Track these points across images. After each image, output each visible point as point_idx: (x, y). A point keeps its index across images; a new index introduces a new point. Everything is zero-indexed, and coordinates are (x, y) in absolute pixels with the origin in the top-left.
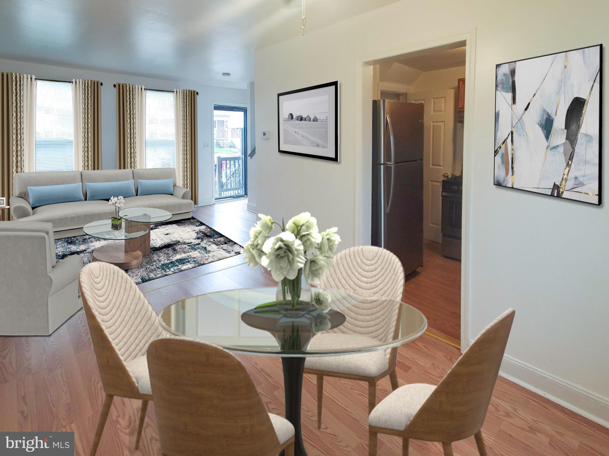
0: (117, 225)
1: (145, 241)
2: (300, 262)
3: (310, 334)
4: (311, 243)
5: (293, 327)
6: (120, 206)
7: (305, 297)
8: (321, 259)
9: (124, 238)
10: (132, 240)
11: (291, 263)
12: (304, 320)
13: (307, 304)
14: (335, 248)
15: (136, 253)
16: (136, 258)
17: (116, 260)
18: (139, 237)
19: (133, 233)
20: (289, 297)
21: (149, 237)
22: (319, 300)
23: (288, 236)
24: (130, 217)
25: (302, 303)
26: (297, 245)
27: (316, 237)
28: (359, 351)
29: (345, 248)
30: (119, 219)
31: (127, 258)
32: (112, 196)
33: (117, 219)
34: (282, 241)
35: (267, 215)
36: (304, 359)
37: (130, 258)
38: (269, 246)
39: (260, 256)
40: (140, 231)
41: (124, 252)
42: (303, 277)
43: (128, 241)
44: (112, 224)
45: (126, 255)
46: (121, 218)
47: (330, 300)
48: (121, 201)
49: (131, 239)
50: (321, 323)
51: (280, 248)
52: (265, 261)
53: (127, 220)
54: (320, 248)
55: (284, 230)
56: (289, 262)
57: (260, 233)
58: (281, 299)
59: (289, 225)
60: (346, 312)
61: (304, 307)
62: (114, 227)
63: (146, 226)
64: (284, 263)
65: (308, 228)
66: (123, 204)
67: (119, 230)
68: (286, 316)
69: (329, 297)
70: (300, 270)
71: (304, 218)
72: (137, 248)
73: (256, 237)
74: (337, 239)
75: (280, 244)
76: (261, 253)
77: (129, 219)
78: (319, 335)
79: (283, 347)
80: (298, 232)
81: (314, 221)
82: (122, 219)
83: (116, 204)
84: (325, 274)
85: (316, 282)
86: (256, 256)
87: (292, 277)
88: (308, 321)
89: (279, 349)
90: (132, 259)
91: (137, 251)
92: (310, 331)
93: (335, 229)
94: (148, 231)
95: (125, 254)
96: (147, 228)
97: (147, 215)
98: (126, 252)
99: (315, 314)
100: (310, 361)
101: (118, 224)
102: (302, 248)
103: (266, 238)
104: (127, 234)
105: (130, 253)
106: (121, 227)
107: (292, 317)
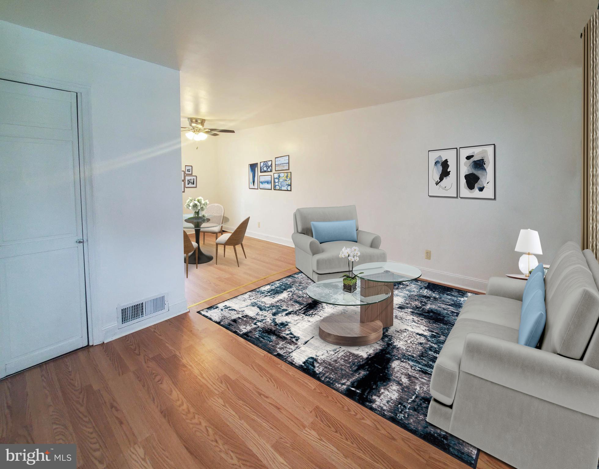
0: (351, 286)
1: (387, 307)
2: (199, 208)
3: (201, 223)
4: (202, 203)
5: (197, 222)
6: (355, 260)
7: (200, 215)
8: (204, 207)
9: (359, 303)
10: (369, 306)
11: (197, 208)
12: (200, 221)
13: (201, 217)
14: (208, 204)
15: (374, 323)
16: (375, 330)
17: (349, 333)
18: (379, 302)
19: (371, 297)
20: (196, 216)
21: (391, 302)
22: (204, 216)
23: (196, 202)
24: (368, 276)
25: (199, 217)
26: (198, 204)
27: (203, 202)
28: (213, 227)
29: (210, 204)
30: (353, 278)
31: (363, 330)
32: (344, 247)
33: (351, 277)
34: (195, 203)
35: (191, 197)
36: (200, 229)
37: (367, 330)
38: (191, 204)
39: (189, 207)
40: (381, 294)
41: (359, 322)
42: (200, 211)
43: (365, 307)
44: (344, 284)
45: (362, 326)
46: (356, 276)
47: (206, 216)
48: (355, 253)
49: (368, 304)
50: (204, 221)
51: (194, 205)
52: (190, 208)
53: (363, 279)
54: (204, 204)
55: (195, 201)
56: (196, 208)
57: (189, 202)
58: (194, 216)
59: (196, 200)
60: (210, 218)
61: (200, 218)
62: (347, 288)
63: (388, 287)
64: (195, 208)
65: (201, 200)
66: (358, 257)
67: (353, 292)
68: (196, 220)
69: (206, 215)
70: (199, 210)
71: (200, 198)
72: (376, 316)
73: (188, 203)
74: (208, 202)
75: (194, 204)
76: (189, 206)
77: (366, 278)
78: (204, 224)
79: (195, 227)
80: (198, 201)
81: (202, 199)
82: (357, 278)
83: (349, 258)
84: (205, 210)
85: (203, 212)
86: (188, 206)
87: (197, 211)
88: (201, 221)
89: (194, 227)
90: (369, 331)
91: (376, 321)
92: (202, 223)
93: (208, 200)
94: (390, 293)
95: (360, 325)
96: (389, 290)
97: (389, 271)
98: (362, 321)
99: (203, 219)
100: (201, 230)
101: (351, 284)
102: (199, 205)
103: (191, 203)
104: (363, 297)
105: (368, 323)
106: (355, 289)
107: (197, 220)
